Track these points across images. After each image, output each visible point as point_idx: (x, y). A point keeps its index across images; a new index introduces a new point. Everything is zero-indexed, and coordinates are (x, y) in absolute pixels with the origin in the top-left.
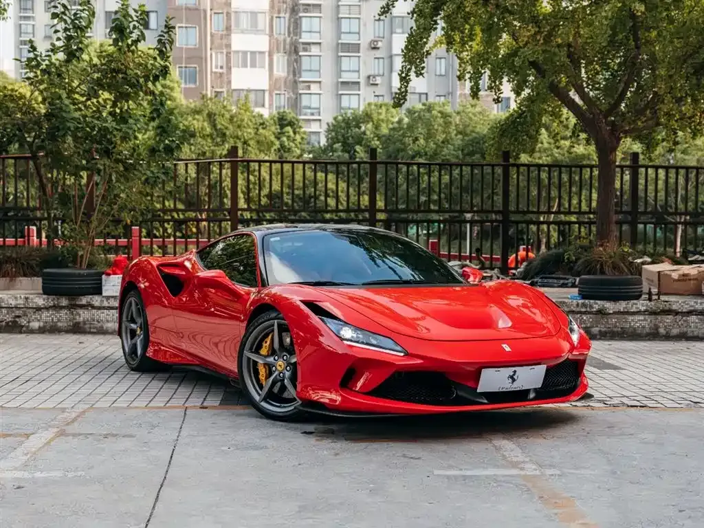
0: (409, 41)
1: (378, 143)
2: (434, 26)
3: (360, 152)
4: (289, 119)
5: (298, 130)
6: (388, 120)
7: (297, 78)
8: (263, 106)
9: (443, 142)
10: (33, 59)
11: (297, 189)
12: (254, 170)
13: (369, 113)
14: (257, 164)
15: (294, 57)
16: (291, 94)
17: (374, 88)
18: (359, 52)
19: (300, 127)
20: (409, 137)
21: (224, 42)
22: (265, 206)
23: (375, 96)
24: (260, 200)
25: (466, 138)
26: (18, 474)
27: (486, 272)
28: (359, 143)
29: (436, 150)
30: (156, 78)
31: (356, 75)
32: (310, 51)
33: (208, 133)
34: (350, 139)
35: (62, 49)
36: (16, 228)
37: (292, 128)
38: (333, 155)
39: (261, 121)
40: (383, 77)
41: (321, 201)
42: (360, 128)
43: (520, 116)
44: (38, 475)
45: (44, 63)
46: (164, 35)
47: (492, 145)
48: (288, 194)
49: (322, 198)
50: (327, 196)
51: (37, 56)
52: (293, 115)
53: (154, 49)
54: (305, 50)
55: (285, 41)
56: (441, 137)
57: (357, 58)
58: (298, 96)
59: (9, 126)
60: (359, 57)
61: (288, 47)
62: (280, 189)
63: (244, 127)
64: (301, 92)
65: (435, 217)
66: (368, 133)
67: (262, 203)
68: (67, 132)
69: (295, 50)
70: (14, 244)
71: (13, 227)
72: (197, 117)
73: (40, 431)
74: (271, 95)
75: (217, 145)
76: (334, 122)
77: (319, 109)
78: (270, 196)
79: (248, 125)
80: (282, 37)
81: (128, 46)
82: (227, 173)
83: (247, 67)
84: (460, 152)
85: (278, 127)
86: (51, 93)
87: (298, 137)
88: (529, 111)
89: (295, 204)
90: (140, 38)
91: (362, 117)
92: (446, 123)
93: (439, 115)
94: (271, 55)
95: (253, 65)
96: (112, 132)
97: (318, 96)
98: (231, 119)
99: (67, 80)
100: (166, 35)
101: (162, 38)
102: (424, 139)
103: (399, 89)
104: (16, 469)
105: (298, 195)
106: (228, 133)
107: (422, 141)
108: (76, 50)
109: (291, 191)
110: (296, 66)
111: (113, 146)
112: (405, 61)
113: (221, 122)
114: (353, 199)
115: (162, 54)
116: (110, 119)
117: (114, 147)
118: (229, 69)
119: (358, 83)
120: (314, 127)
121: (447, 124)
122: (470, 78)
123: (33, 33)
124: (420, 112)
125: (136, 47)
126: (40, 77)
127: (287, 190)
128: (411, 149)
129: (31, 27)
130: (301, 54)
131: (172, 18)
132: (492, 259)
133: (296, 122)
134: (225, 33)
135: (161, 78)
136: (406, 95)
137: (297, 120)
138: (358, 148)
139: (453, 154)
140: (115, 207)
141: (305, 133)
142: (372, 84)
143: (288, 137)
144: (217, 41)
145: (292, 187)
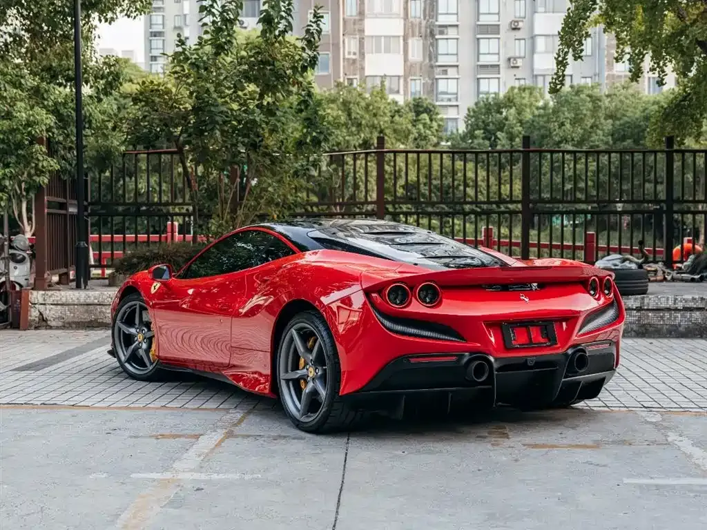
0: (566, 22)
1: (520, 129)
2: (593, 7)
3: (501, 139)
4: (425, 105)
5: (434, 117)
6: (531, 105)
7: (432, 62)
8: (398, 92)
9: (592, 127)
10: (181, 54)
11: (435, 179)
12: (390, 160)
13: (511, 98)
14: (392, 155)
15: (430, 40)
16: (427, 79)
17: (515, 71)
18: (499, 34)
19: (437, 114)
20: (555, 122)
21: (357, 27)
22: (400, 198)
23: (516, 79)
24: (395, 191)
25: (618, 123)
26: (196, 476)
27: (649, 266)
28: (501, 129)
29: (583, 135)
30: (304, 69)
31: (496, 57)
32: (447, 34)
33: (343, 122)
34: (491, 124)
35: (210, 42)
36: (148, 222)
37: (428, 115)
38: (472, 143)
39: (396, 108)
40: (524, 59)
41: (460, 191)
42: (501, 113)
43: (684, 99)
44: (215, 476)
45: (193, 57)
46: (313, 24)
47: (655, 130)
48: (425, 184)
49: (462, 188)
50: (466, 185)
51: (184, 49)
52: (429, 101)
53: (302, 40)
54: (441, 33)
55: (420, 23)
56: (589, 122)
57: (497, 40)
58: (435, 80)
59: (157, 121)
60: (499, 38)
61: (423, 30)
62: (416, 179)
63: (381, 116)
64: (437, 77)
65: (583, 206)
66: (511, 118)
67: (399, 195)
68: (215, 126)
69: (431, 32)
70: (146, 240)
71: (146, 222)
72: (332, 105)
73: (209, 432)
74: (405, 81)
75: (351, 134)
76: (474, 107)
77: (457, 94)
78: (406, 186)
79: (384, 113)
80: (418, 20)
81: (275, 37)
82: (361, 164)
83: (381, 52)
84: (610, 138)
85: (414, 114)
86: (198, 87)
87: (435, 125)
88: (695, 93)
89: (433, 195)
90: (287, 29)
91: (504, 102)
92: (594, 107)
93: (588, 99)
94: (405, 39)
95: (387, 50)
96: (260, 125)
97: (456, 80)
98: (367, 108)
99: (214, 74)
100: (314, 25)
101: (309, 28)
102: (570, 124)
103: (556, 74)
104: (191, 470)
105: (435, 186)
106: (363, 122)
107: (568, 126)
108: (225, 43)
109: (428, 181)
110: (432, 50)
111: (260, 139)
112: (562, 44)
113: (357, 111)
114: (494, 189)
115: (310, 44)
116: (258, 111)
117: (262, 140)
118: (362, 55)
119: (498, 66)
120: (452, 113)
121: (596, 108)
122: (629, 60)
123: (163, 24)
124: (566, 96)
125: (283, 37)
126: (187, 71)
127: (425, 180)
128: (556, 135)
129: (161, 17)
130: (437, 37)
131: (321, 7)
132: (655, 252)
133: (433, 109)
134: (357, 18)
135: (309, 68)
136: (563, 80)
137: (434, 106)
138: (499, 134)
139: (602, 140)
140: (262, 201)
141: (442, 120)
142: (513, 67)
143: (424, 125)
144: (350, 26)
145: (429, 176)
